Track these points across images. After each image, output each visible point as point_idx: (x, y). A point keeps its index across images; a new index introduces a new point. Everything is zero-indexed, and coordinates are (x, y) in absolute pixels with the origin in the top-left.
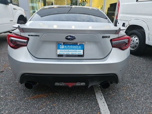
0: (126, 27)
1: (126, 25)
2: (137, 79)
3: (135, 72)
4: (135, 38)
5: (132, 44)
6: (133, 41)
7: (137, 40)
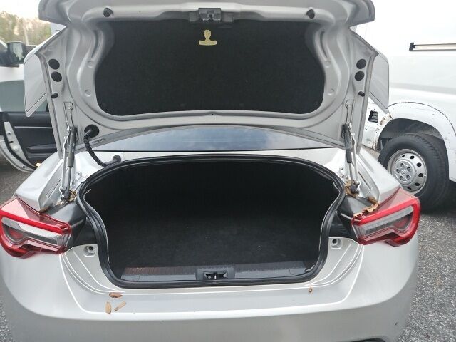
0: (381, 124)
1: (380, 118)
2: (440, 314)
3: (426, 285)
4: (412, 158)
5: (404, 177)
6: (408, 168)
7: (419, 165)
